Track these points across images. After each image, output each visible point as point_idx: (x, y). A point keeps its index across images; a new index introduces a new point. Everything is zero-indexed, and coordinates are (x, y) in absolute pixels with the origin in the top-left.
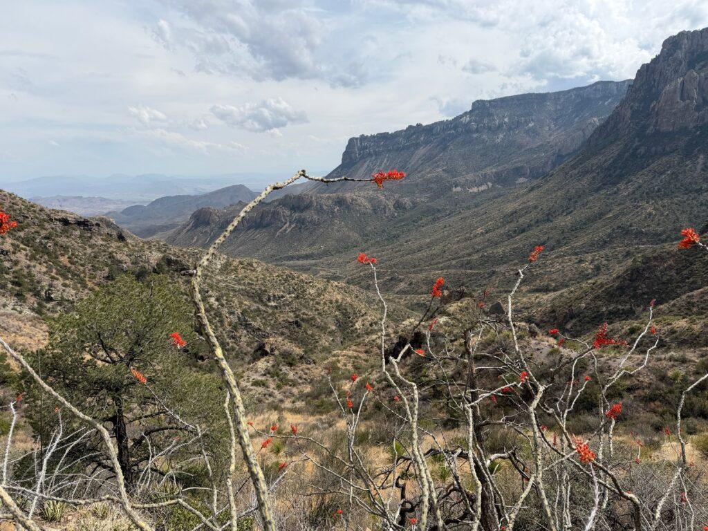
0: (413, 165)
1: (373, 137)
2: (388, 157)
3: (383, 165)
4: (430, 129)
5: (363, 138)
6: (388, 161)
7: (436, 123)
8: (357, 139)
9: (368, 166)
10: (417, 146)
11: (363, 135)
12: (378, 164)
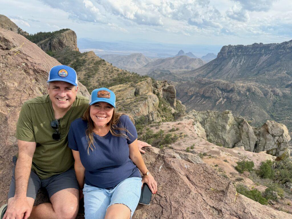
0: (260, 65)
1: (235, 46)
2: (244, 58)
3: (242, 63)
4: (267, 47)
5: (230, 46)
6: (244, 60)
7: (271, 44)
8: (227, 46)
9: (234, 61)
10: (261, 55)
11: (230, 45)
12: (239, 61)
